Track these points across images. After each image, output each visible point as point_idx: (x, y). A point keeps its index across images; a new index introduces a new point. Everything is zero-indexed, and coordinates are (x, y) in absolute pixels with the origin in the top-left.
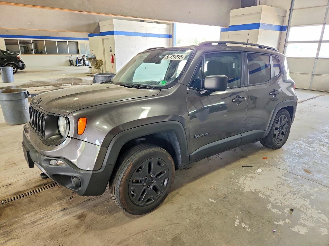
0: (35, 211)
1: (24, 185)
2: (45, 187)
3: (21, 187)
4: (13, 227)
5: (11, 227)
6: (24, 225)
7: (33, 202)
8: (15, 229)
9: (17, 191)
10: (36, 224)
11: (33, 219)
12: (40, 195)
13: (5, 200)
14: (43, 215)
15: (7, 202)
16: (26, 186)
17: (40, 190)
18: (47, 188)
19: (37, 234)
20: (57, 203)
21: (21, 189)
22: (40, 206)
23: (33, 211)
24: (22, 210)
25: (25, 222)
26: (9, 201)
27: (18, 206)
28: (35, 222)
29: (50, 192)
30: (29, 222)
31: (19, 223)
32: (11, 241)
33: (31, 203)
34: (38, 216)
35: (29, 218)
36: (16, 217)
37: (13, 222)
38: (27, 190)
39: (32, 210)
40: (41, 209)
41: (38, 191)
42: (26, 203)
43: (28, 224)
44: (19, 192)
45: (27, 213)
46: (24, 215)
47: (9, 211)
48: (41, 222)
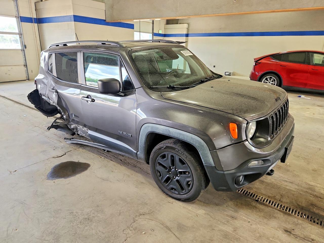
0: (285, 188)
1: (275, 218)
2: (259, 200)
3: (279, 218)
4: (307, 190)
5: (307, 191)
6: (298, 186)
7: (281, 194)
8: (305, 188)
9: (286, 216)
10: (291, 181)
11: (290, 185)
12: (271, 195)
13: (301, 217)
14: (282, 182)
15: (300, 213)
16: (274, 214)
17: (266, 200)
18: (259, 198)
19: (294, 177)
20: (266, 181)
21: (280, 215)
22: (279, 188)
23: (286, 188)
24: (293, 195)
25: (297, 187)
26: (299, 213)
27: (294, 201)
28: (290, 182)
29: (262, 190)
30: (294, 185)
31: (301, 189)
32: (310, 184)
33: (283, 195)
34: (286, 184)
35: (293, 187)
36: (301, 194)
37: (304, 193)
38: (276, 209)
39: (286, 190)
40: (280, 186)
41: (268, 202)
42: (287, 198)
43: (295, 184)
44: (285, 213)
45: (291, 190)
46: (294, 191)
47: (303, 202)
48: (287, 180)
